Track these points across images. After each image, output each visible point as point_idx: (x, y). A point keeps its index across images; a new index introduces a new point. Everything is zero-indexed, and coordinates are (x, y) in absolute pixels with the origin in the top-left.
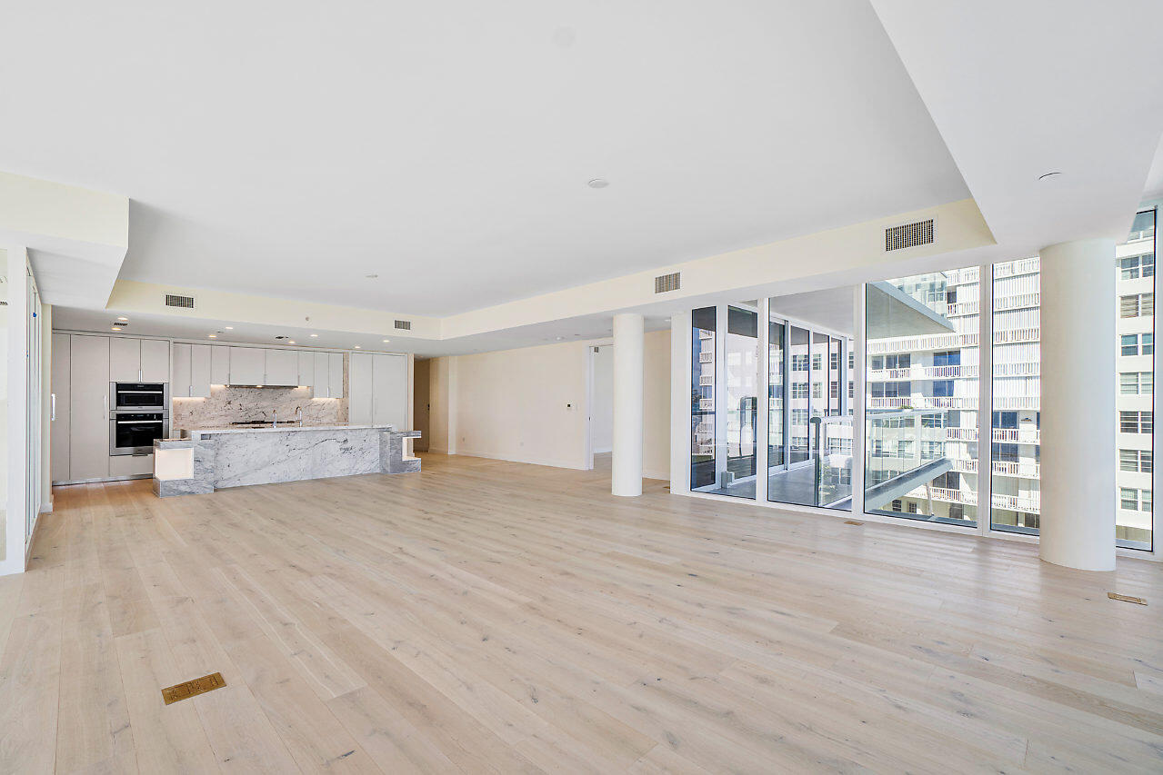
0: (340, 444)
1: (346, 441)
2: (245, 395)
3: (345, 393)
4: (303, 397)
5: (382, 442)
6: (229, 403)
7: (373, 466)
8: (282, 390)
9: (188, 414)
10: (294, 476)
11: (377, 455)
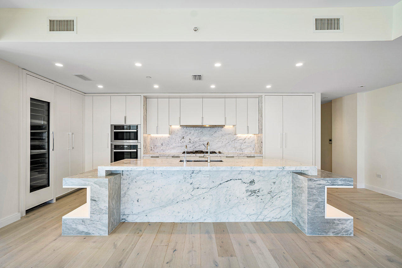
0: (246, 185)
1: (252, 182)
2: (193, 132)
3: (261, 131)
4: (229, 134)
5: (296, 187)
6: (183, 138)
7: (284, 213)
8: (216, 129)
9: (160, 145)
10: (197, 217)
11: (289, 200)
